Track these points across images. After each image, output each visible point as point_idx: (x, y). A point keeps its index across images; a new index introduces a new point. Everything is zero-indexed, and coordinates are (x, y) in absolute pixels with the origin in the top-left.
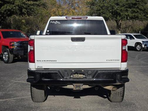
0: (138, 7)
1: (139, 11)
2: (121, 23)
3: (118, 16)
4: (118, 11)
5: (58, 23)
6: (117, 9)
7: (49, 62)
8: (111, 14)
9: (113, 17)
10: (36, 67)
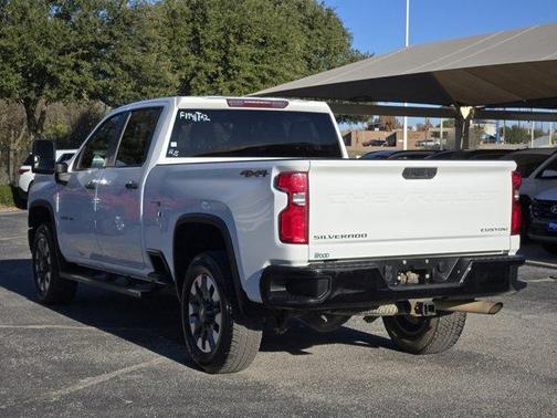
0: (114, 59)
1: (119, 70)
2: (43, 113)
3: (47, 86)
4: (49, 67)
5: (202, 120)
6: (48, 62)
7: (348, 239)
8: (19, 76)
9: (24, 87)
10: (312, 258)
